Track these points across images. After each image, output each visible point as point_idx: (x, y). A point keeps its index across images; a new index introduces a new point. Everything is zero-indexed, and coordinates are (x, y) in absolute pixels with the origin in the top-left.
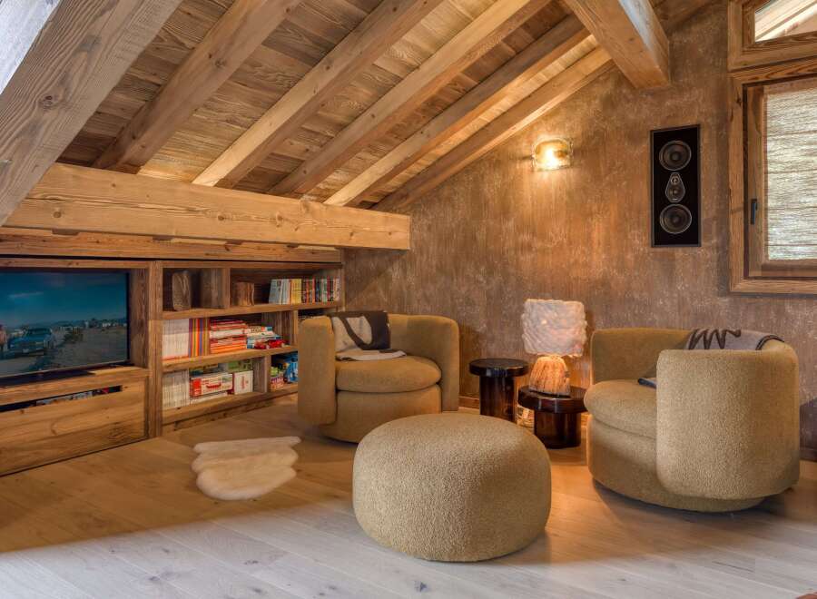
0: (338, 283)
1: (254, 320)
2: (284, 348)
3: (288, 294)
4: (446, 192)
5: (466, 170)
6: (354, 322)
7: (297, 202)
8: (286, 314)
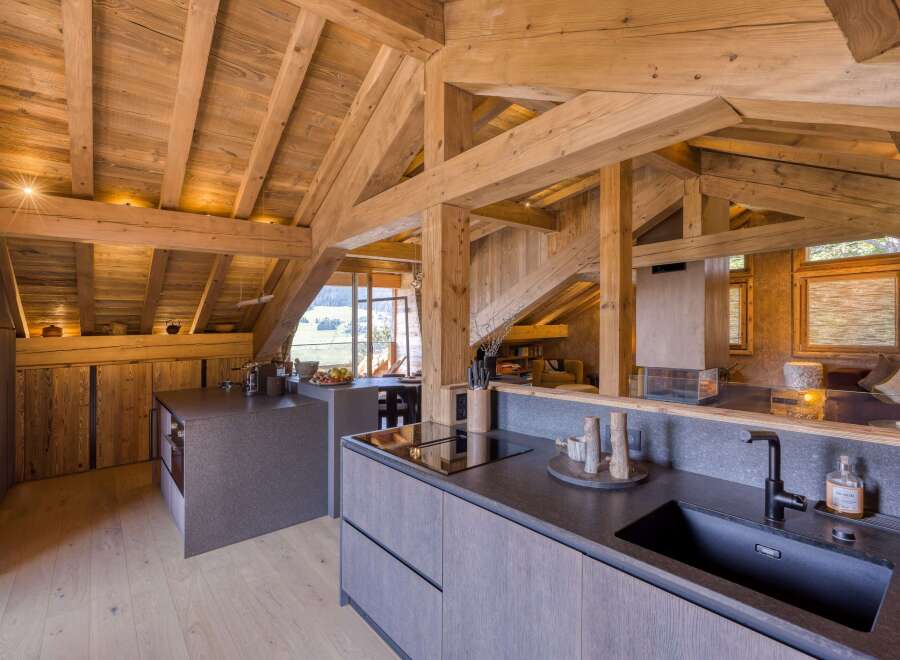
0: (540, 349)
1: (513, 362)
2: (524, 371)
3: (525, 353)
4: (581, 317)
5: (588, 310)
6: (553, 362)
7: (532, 327)
8: (523, 360)
